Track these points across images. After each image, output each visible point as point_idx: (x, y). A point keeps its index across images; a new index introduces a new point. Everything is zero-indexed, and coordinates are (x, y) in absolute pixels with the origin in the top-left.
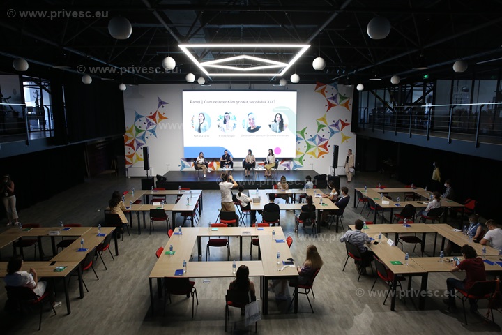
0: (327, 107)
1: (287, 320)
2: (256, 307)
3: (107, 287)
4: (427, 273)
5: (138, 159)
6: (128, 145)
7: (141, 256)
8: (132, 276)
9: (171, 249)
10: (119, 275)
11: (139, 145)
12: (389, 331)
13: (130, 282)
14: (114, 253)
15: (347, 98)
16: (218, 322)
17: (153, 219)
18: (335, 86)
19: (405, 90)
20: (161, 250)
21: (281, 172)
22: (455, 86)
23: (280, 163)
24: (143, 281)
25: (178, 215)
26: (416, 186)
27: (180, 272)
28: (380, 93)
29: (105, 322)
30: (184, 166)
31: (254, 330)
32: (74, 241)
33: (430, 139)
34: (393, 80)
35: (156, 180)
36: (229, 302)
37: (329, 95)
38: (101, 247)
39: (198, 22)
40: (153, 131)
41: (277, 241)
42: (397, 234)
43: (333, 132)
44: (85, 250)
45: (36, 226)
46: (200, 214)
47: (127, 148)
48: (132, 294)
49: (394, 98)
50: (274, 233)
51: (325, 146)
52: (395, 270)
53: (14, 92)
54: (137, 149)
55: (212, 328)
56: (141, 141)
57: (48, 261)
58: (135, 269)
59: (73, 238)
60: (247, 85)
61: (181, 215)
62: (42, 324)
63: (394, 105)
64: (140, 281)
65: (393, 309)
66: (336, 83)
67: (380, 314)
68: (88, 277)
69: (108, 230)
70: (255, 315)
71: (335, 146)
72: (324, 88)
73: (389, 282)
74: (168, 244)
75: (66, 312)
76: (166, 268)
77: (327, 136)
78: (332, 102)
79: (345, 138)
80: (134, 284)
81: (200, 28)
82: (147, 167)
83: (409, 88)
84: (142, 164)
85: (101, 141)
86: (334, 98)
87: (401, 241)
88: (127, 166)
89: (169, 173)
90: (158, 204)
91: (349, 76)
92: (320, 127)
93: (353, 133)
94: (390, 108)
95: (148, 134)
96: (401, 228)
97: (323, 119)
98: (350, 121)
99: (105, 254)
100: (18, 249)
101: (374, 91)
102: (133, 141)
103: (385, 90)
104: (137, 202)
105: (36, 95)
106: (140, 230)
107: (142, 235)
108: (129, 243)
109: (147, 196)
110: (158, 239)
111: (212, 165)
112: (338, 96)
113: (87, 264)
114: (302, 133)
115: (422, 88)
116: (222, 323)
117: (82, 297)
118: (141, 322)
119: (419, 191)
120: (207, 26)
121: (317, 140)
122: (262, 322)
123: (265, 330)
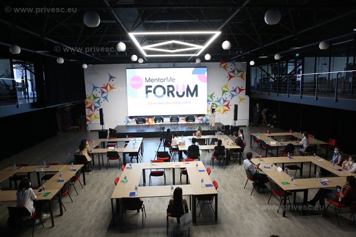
0: (228, 78)
1: (210, 226)
2: (189, 216)
3: (80, 207)
4: (307, 189)
5: (95, 117)
6: (87, 108)
7: (102, 185)
8: (97, 199)
9: (125, 178)
10: (87, 199)
11: (96, 107)
12: (283, 231)
13: (96, 203)
14: (83, 184)
15: (242, 71)
16: (161, 228)
17: (109, 159)
18: (234, 63)
19: (282, 65)
20: (118, 179)
21: (197, 124)
22: (317, 61)
23: (196, 118)
24: (105, 202)
25: (127, 155)
26: (293, 131)
27: (133, 194)
28: (265, 67)
29: (80, 232)
30: (128, 122)
31: (187, 233)
32: (54, 175)
33: (303, 98)
34: (276, 57)
35: (109, 132)
36: (169, 214)
37: (229, 70)
38: (74, 179)
39: (140, 19)
40: (106, 98)
41: (200, 171)
42: (283, 164)
43: (233, 96)
44: (63, 181)
45: (26, 165)
46: (142, 154)
47: (87, 110)
48: (98, 211)
49: (274, 71)
50: (197, 165)
51: (227, 106)
52: (285, 188)
53: (7, 71)
54: (94, 111)
55: (157, 233)
56: (97, 105)
57: (37, 189)
58: (98, 194)
59: (54, 173)
60: (172, 64)
61: (129, 155)
62: (34, 234)
63: (275, 75)
64: (103, 202)
65: (284, 216)
66: (234, 61)
67: (275, 219)
68: (65, 200)
69: (79, 167)
70: (188, 223)
71: (235, 105)
72: (226, 65)
73: (280, 196)
74: (122, 175)
75: (51, 226)
76: (122, 192)
77: (229, 99)
78: (232, 74)
79: (241, 100)
80: (99, 204)
81: (140, 23)
82: (102, 123)
83: (285, 64)
84: (99, 121)
85: (68, 106)
86: (233, 72)
87: (286, 168)
88: (88, 123)
89: (118, 127)
90: (113, 148)
91: (244, 56)
92: (224, 92)
93: (247, 96)
94: (272, 78)
95: (102, 99)
96: (286, 160)
97: (226, 87)
98: (244, 88)
99: (77, 184)
100: (13, 182)
101: (261, 66)
102: (92, 105)
103: (268, 65)
104: (97, 147)
105: (22, 74)
106: (100, 167)
107: (102, 170)
108: (93, 176)
109: (104, 143)
110: (113, 173)
111: (148, 121)
112: (236, 70)
113: (64, 191)
114: (211, 96)
115: (293, 64)
116: (165, 229)
117: (61, 214)
118: (106, 231)
119: (295, 134)
120: (146, 22)
121: (222, 101)
122: (193, 228)
123: (195, 233)
